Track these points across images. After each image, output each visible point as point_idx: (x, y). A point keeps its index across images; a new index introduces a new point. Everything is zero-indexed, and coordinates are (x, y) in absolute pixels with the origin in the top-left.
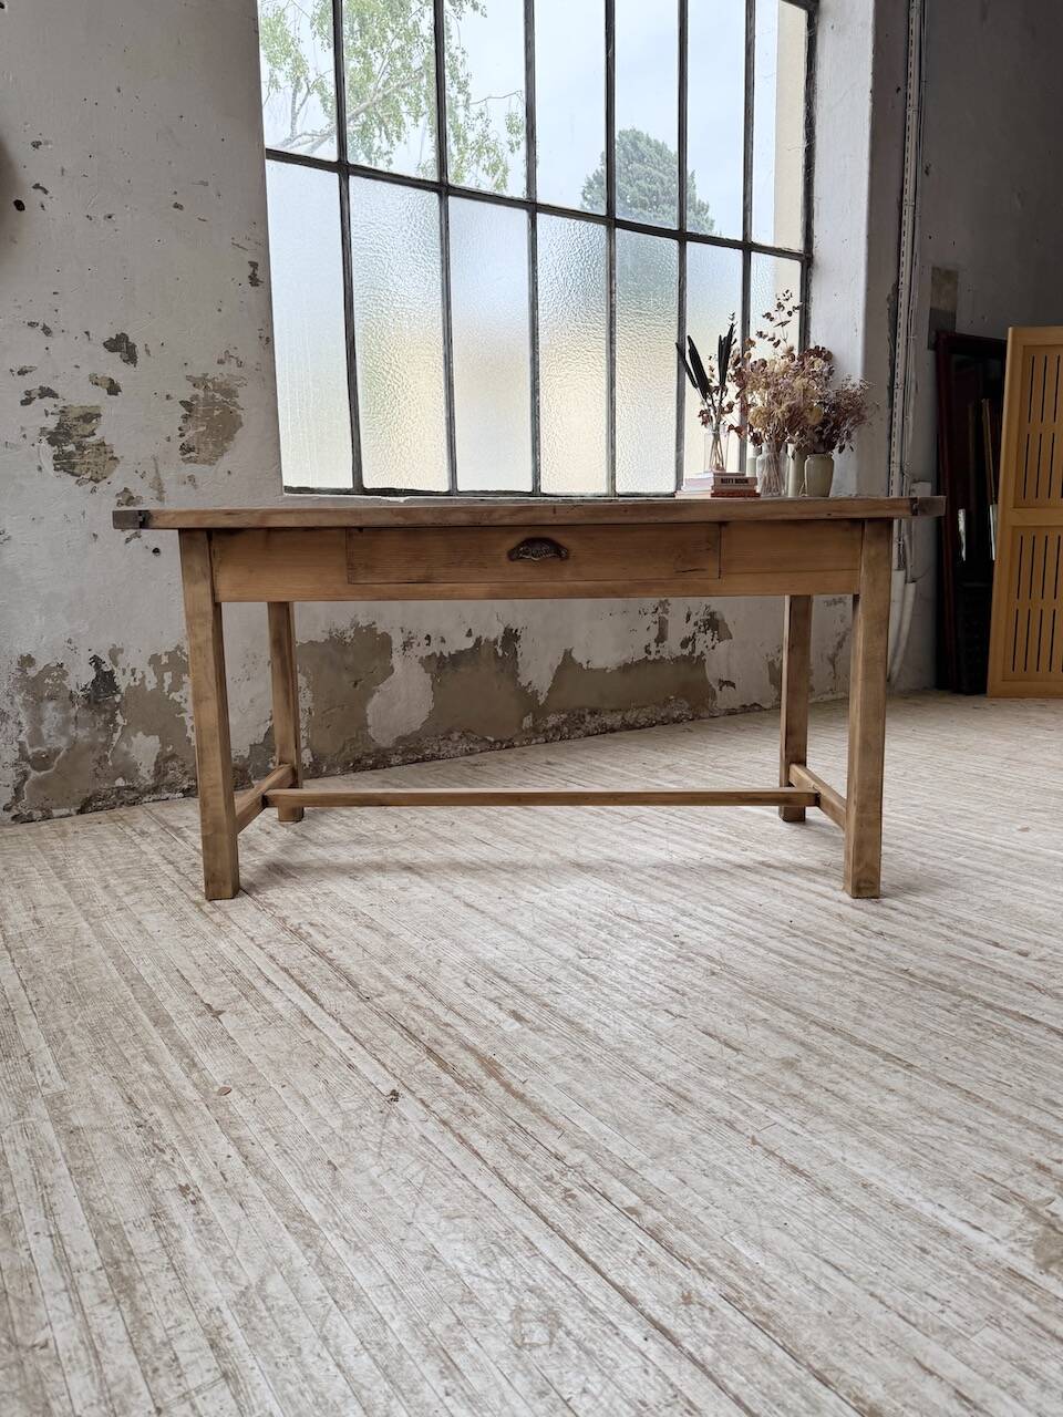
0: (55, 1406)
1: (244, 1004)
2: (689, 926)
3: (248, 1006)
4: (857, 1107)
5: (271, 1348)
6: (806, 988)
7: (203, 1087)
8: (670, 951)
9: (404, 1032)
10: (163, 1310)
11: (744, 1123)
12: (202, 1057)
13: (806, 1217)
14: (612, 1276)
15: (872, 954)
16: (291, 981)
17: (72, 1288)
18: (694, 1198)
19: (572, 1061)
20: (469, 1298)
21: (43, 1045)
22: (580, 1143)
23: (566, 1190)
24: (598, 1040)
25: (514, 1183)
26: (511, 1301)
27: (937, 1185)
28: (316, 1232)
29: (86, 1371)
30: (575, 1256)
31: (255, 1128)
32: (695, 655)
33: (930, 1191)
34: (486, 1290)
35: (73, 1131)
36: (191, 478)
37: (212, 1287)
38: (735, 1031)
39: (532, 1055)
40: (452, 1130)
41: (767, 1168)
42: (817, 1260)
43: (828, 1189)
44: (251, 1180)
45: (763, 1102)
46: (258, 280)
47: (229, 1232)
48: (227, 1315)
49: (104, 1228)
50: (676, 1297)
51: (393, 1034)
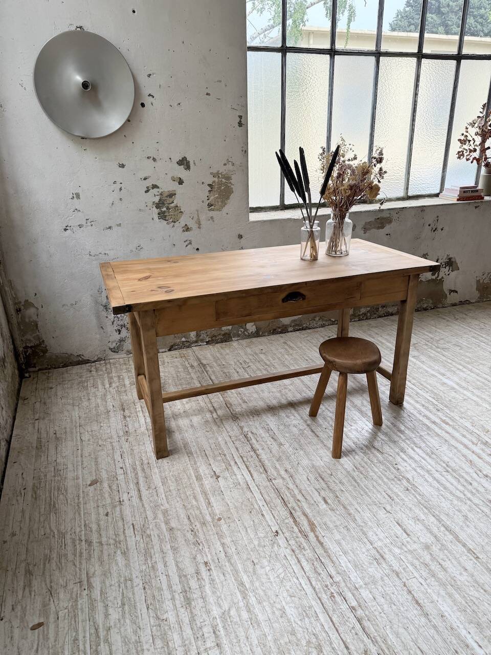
0: (169, 643)
1: (227, 474)
2: (403, 459)
3: (228, 475)
4: (450, 576)
5: (231, 638)
6: (445, 505)
7: (212, 514)
8: (392, 473)
9: (282, 501)
10: (199, 614)
11: (403, 575)
12: (212, 500)
13: (416, 625)
14: (342, 635)
15: (479, 489)
16: (243, 464)
17: (173, 599)
18: (377, 607)
19: (343, 529)
20: (293, 633)
21: (161, 484)
22: (340, 572)
23: (332, 593)
24: (355, 520)
25: (314, 586)
26: (307, 637)
27: (471, 622)
28: (247, 592)
29: (178, 633)
30: (331, 623)
31: (229, 539)
32: (439, 278)
33: (467, 624)
34: (299, 631)
35: (171, 529)
36: (212, 218)
37: (214, 608)
38: (410, 524)
39: (329, 523)
40: (295, 555)
41: (407, 599)
42: (416, 646)
43: (428, 615)
44: (227, 564)
45: (412, 565)
46: (242, 124)
47: (219, 586)
48: (218, 621)
49: (182, 576)
50: (362, 650)
51: (278, 501)
